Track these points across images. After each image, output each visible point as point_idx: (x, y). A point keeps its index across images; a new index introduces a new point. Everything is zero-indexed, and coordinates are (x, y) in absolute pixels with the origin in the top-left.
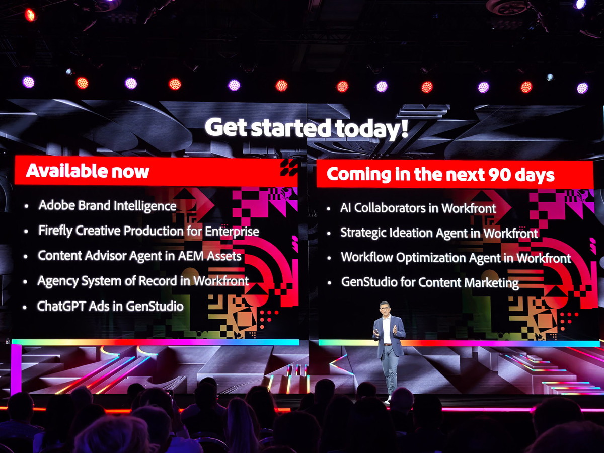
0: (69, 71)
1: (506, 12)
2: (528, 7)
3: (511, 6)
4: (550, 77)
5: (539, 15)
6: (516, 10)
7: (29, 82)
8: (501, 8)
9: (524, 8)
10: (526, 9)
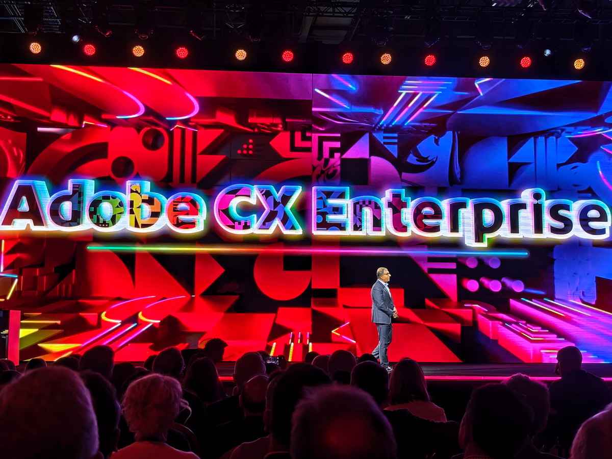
0: (75, 38)
4: (548, 52)
7: (35, 48)
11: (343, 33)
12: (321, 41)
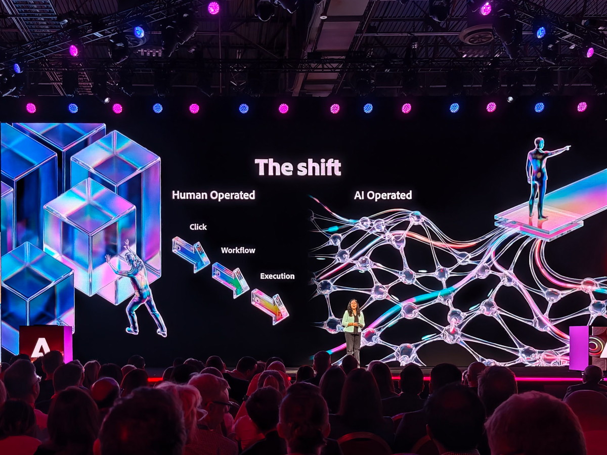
0: (107, 100)
1: (475, 42)
2: (495, 37)
3: (480, 37)
5: (505, 44)
6: (484, 40)
8: (471, 38)
9: (491, 38)
10: (493, 39)
11: (331, 87)
12: (312, 95)
